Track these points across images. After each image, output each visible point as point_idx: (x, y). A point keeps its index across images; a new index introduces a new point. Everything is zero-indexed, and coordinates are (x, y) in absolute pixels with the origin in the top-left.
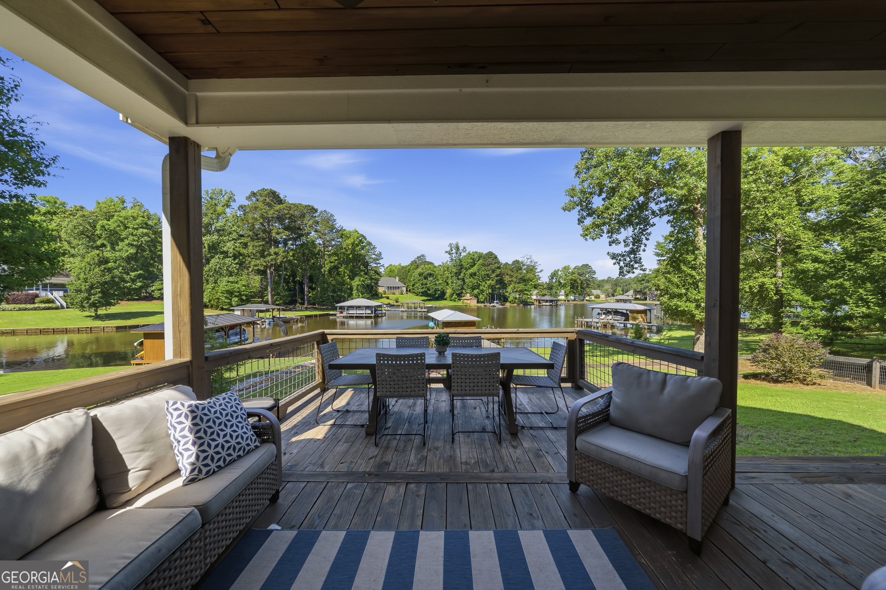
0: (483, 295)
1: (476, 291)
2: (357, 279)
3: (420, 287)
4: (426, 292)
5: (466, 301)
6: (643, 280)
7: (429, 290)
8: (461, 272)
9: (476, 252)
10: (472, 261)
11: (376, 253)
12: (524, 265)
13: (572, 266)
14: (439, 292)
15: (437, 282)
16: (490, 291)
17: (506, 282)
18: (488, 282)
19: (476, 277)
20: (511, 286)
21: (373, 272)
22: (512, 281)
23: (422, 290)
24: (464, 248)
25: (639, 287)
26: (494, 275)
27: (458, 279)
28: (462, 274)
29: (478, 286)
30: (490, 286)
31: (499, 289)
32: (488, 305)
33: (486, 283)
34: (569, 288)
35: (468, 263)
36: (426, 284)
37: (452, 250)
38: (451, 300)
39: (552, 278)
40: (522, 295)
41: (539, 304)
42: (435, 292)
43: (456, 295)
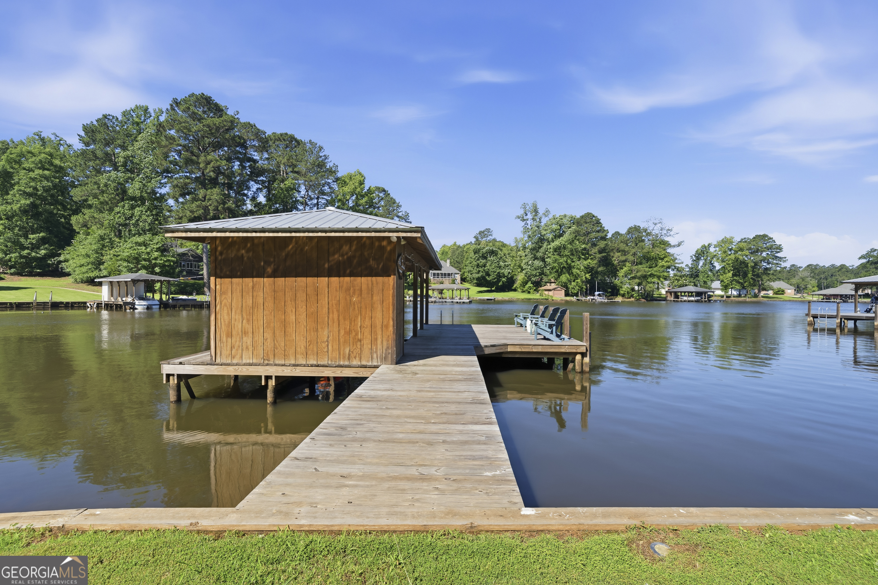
0: (577, 283)
1: (564, 278)
3: (474, 271)
4: (483, 278)
5: (546, 293)
7: (489, 275)
8: (540, 247)
9: (565, 216)
10: (558, 228)
12: (649, 234)
13: (737, 239)
15: (502, 264)
16: (588, 276)
17: (616, 262)
19: (567, 253)
20: (625, 269)
22: (625, 261)
23: (477, 276)
24: (547, 211)
26: (595, 250)
27: (536, 258)
28: (542, 250)
29: (569, 269)
30: (589, 269)
31: (603, 273)
32: (583, 299)
34: (730, 274)
35: (553, 231)
36: (485, 266)
37: (527, 215)
38: (523, 292)
39: (698, 259)
40: (644, 283)
41: (675, 298)
42: (498, 279)
43: (531, 283)
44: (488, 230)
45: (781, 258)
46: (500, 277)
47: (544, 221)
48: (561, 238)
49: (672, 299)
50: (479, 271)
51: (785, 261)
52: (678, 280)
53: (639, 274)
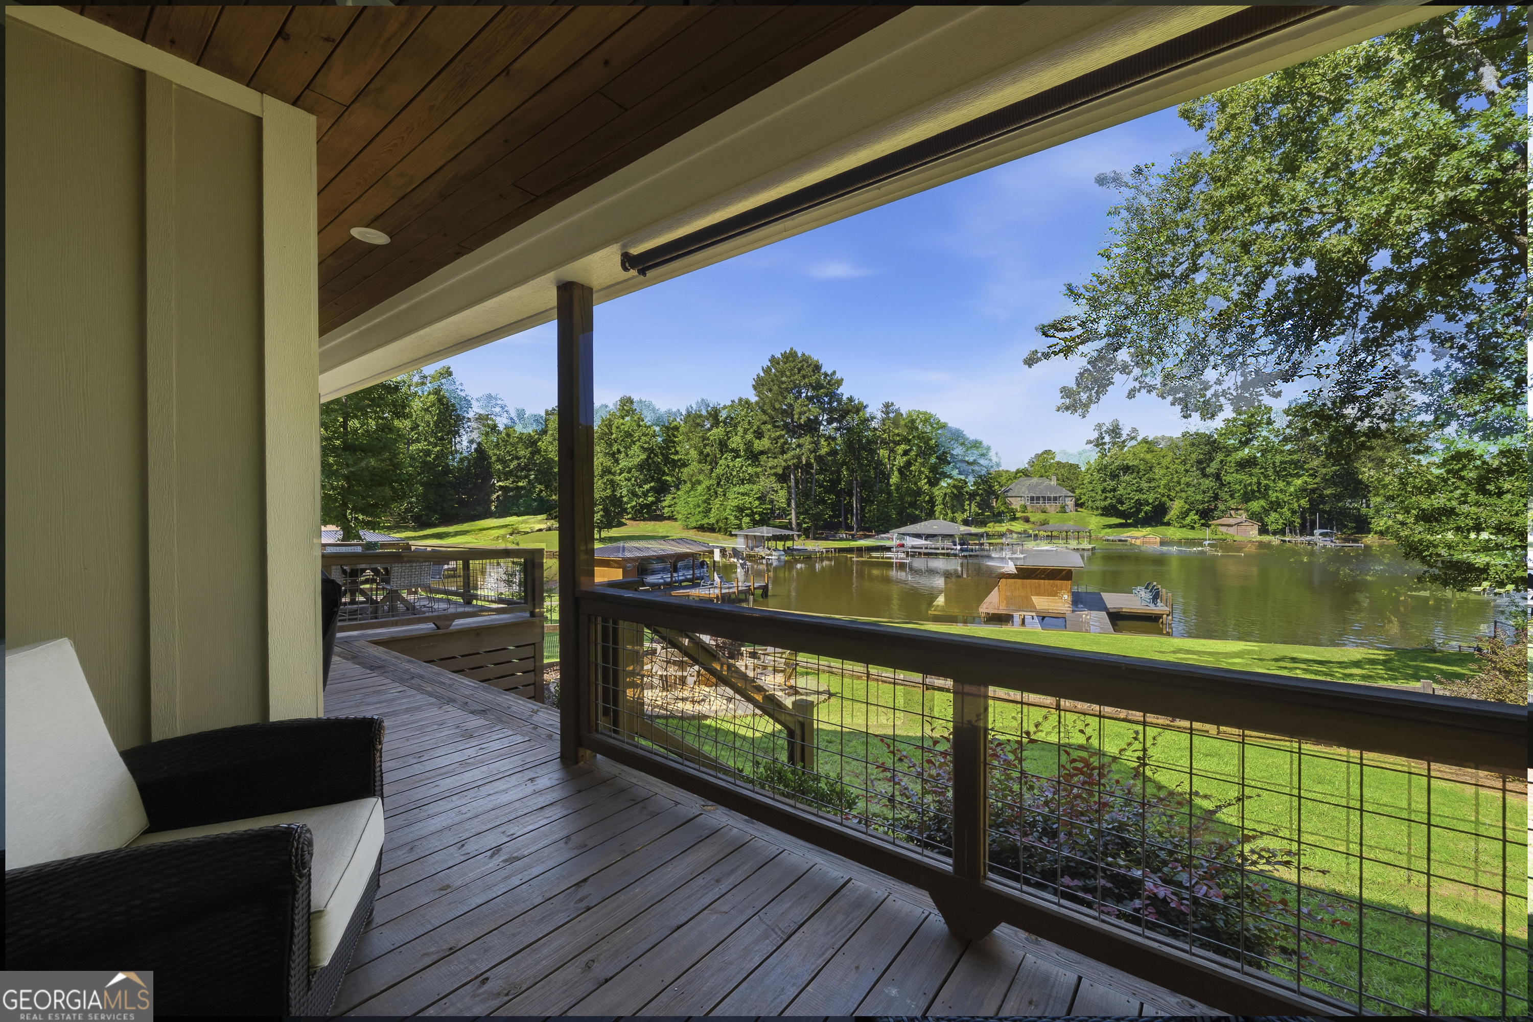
0: (1281, 514)
1: (1256, 504)
3: (1098, 497)
4: (1114, 506)
5: (1224, 529)
8: (1211, 460)
14: (1149, 508)
16: (1304, 503)
18: (1299, 482)
23: (1103, 504)
27: (1205, 476)
28: (1215, 464)
29: (1263, 492)
30: (1303, 492)
32: (1295, 538)
33: (1289, 483)
38: (1182, 527)
43: (1196, 514)
50: (1106, 498)
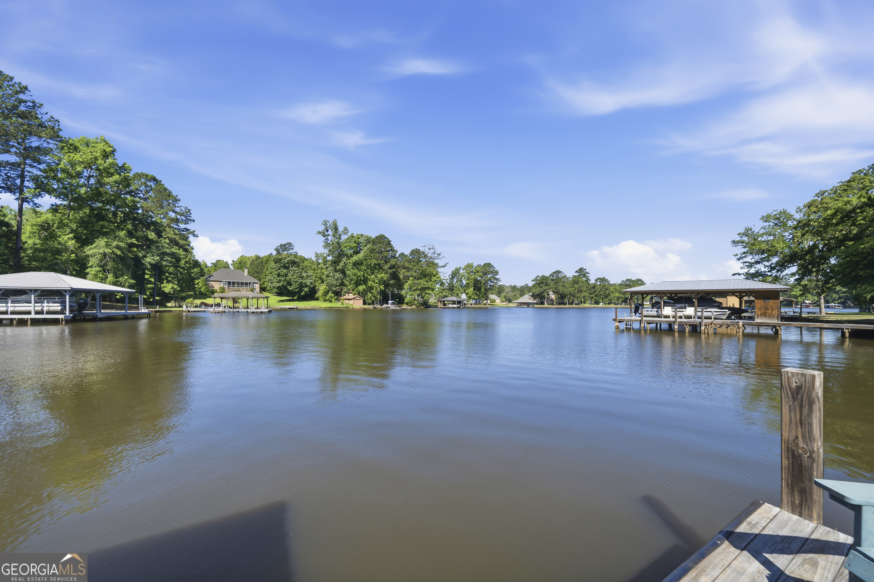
0: (372, 293)
1: (361, 288)
2: (101, 242)
3: (275, 281)
4: (285, 287)
5: (347, 301)
6: (542, 283)
8: (340, 261)
9: (362, 235)
10: (356, 245)
11: (178, 209)
12: (426, 256)
13: (475, 265)
14: (306, 289)
15: (304, 274)
16: (382, 287)
17: (402, 277)
18: (379, 276)
19: (363, 267)
20: (409, 282)
21: (167, 241)
22: (409, 276)
23: (278, 285)
24: (346, 229)
25: (537, 291)
26: (386, 267)
27: (336, 271)
28: (342, 264)
29: (365, 281)
30: (382, 282)
31: (393, 286)
32: (379, 306)
33: (376, 277)
34: (472, 289)
35: (351, 248)
36: (286, 275)
37: (327, 231)
38: (325, 301)
39: (453, 277)
40: (423, 294)
41: (443, 305)
42: (300, 289)
43: (332, 293)
44: (290, 244)
45: (497, 279)
46: (302, 286)
47: (344, 237)
48: (359, 255)
49: (442, 306)
50: (280, 281)
51: (500, 281)
52: (442, 292)
53: (419, 287)
